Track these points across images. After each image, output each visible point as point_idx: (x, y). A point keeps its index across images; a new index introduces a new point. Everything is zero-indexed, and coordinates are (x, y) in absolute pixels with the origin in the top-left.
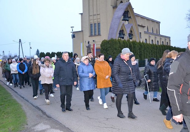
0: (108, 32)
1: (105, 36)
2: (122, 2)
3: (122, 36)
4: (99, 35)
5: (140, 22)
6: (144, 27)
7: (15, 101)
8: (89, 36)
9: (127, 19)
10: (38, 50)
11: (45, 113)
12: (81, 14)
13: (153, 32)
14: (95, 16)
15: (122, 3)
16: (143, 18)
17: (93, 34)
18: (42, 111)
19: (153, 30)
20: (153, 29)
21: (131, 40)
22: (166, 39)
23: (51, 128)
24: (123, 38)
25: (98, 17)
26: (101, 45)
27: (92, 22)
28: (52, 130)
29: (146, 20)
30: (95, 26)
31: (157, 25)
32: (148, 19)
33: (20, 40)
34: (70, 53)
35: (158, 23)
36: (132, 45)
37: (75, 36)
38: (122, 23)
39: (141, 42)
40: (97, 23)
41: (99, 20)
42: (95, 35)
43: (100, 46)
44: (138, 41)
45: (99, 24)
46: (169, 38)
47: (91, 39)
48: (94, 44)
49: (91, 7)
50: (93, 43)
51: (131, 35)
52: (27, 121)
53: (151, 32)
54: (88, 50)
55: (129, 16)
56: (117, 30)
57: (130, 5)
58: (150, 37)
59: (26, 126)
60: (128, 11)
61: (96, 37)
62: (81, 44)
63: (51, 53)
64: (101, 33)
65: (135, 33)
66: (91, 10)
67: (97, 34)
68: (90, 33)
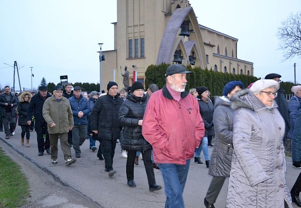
0: (158, 53)
1: (151, 59)
2: (178, 7)
3: (179, 60)
4: (143, 57)
5: (207, 38)
6: (213, 46)
7: (9, 159)
8: (126, 59)
9: (187, 33)
10: (43, 79)
11: (59, 178)
12: (115, 24)
13: (226, 54)
14: (135, 28)
15: (180, 9)
16: (211, 32)
17: (133, 55)
18: (52, 175)
19: (226, 51)
20: (227, 49)
21: (193, 67)
22: (247, 65)
23: (69, 202)
24: (180, 63)
25: (142, 29)
26: (146, 73)
27: (131, 36)
28: (71, 205)
29: (215, 35)
30: (136, 44)
31: (232, 44)
32: (219, 35)
33: (15, 62)
34: (96, 84)
35: (235, 41)
36: (195, 73)
37: (105, 58)
38: (179, 40)
39: (209, 69)
40: (139, 38)
41: (142, 34)
42: (136, 57)
43: (144, 74)
44: (203, 68)
45: (142, 40)
46: (252, 64)
47: (129, 64)
48: (134, 72)
49: (130, 13)
50: (133, 69)
51: (192, 58)
52: (30, 191)
53: (224, 54)
54: (124, 80)
55: (190, 29)
56: (171, 50)
57: (191, 12)
58: (221, 62)
59: (28, 199)
60: (189, 22)
61: (138, 60)
62: (115, 71)
64: (146, 55)
65: (199, 55)
66: (130, 19)
67: (139, 56)
68: (128, 54)
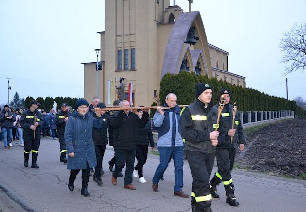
1: (143, 71)
2: (172, 16)
4: (133, 69)
8: (115, 71)
10: (17, 93)
12: (102, 33)
14: (125, 37)
17: (123, 67)
19: (217, 65)
20: (218, 63)
22: (240, 80)
25: (133, 38)
27: (120, 46)
30: (126, 54)
31: (223, 58)
35: (226, 54)
40: (129, 48)
41: (133, 44)
42: (126, 70)
45: (133, 51)
46: (244, 78)
47: (118, 77)
49: (120, 21)
61: (128, 72)
63: (44, 99)
64: (137, 67)
66: (120, 27)
67: (129, 68)
68: (117, 66)
